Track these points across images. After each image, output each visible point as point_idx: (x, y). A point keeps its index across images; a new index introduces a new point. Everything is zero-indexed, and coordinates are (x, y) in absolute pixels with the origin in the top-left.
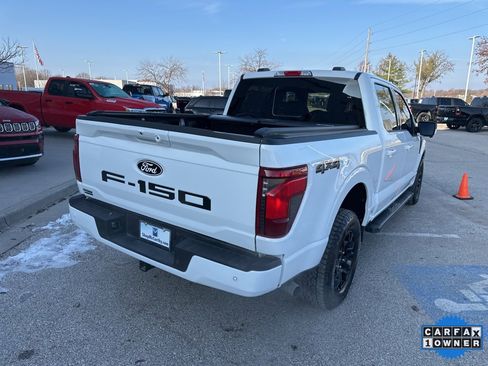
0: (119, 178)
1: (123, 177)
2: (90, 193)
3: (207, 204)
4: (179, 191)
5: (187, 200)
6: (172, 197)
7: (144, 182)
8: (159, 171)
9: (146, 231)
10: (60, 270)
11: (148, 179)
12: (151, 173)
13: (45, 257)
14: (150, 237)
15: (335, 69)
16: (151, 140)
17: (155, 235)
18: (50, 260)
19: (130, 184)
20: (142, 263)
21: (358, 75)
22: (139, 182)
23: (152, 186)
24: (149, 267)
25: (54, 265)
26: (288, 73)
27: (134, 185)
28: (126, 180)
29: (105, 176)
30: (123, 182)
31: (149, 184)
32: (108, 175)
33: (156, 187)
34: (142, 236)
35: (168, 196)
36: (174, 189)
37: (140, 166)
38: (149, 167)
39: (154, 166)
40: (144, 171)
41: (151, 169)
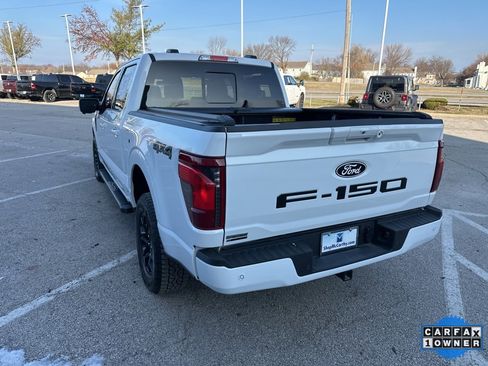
0: (310, 195)
1: (315, 191)
2: (244, 236)
5: (388, 187)
6: (374, 190)
7: (344, 188)
8: (363, 169)
9: (329, 242)
11: (348, 182)
12: (354, 174)
14: (333, 246)
19: (323, 196)
22: (338, 189)
23: (353, 188)
27: (330, 195)
28: (319, 194)
29: (282, 201)
30: (315, 197)
31: (351, 187)
32: (288, 198)
33: (359, 187)
34: (323, 251)
35: (370, 190)
36: (377, 183)
37: (340, 171)
38: (353, 168)
39: (358, 166)
40: (346, 175)
41: (354, 170)
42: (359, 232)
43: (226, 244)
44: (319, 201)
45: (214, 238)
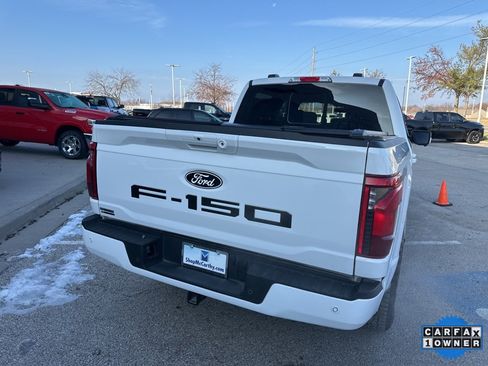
0: (159, 194)
1: (164, 192)
2: (111, 212)
3: (286, 220)
4: (247, 207)
5: (257, 216)
7: (195, 198)
9: (191, 255)
10: (59, 308)
11: (200, 193)
12: (206, 186)
13: (35, 292)
14: (197, 262)
15: (355, 75)
16: (213, 147)
17: (205, 259)
18: (42, 296)
19: (173, 199)
21: (382, 81)
22: (188, 197)
23: (206, 201)
25: (49, 302)
26: (303, 79)
27: (179, 201)
28: (169, 195)
29: (136, 191)
30: (164, 198)
31: (203, 199)
32: (140, 190)
33: (212, 203)
34: (184, 261)
35: (229, 212)
36: (238, 204)
37: (190, 177)
38: (204, 178)
39: (211, 178)
40: (196, 184)
41: (205, 181)
44: (168, 203)
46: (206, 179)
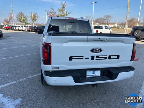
0: (81, 57)
1: (83, 57)
2: (58, 68)
3: (118, 57)
4: (109, 56)
5: (111, 58)
6: (106, 58)
7: (94, 56)
8: (101, 51)
9: (89, 74)
12: (98, 52)
14: (91, 75)
19: (86, 58)
20: (93, 85)
22: (91, 57)
24: (96, 84)
27: (88, 58)
28: (84, 57)
29: (71, 58)
31: (96, 56)
32: (73, 58)
33: (99, 57)
34: (87, 76)
35: (104, 58)
36: (107, 56)
37: (92, 51)
38: (97, 50)
39: (99, 50)
40: (94, 52)
41: (97, 51)
42: (101, 72)
43: (52, 70)
44: (84, 60)
45: (48, 68)
46: (98, 50)
